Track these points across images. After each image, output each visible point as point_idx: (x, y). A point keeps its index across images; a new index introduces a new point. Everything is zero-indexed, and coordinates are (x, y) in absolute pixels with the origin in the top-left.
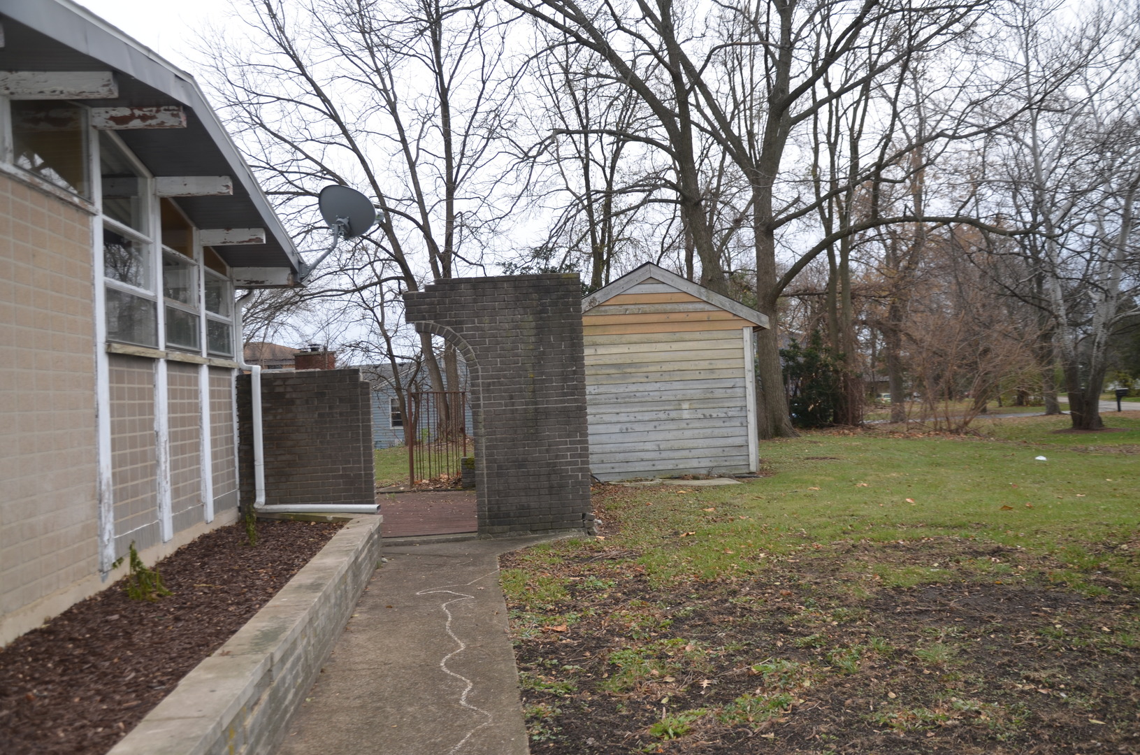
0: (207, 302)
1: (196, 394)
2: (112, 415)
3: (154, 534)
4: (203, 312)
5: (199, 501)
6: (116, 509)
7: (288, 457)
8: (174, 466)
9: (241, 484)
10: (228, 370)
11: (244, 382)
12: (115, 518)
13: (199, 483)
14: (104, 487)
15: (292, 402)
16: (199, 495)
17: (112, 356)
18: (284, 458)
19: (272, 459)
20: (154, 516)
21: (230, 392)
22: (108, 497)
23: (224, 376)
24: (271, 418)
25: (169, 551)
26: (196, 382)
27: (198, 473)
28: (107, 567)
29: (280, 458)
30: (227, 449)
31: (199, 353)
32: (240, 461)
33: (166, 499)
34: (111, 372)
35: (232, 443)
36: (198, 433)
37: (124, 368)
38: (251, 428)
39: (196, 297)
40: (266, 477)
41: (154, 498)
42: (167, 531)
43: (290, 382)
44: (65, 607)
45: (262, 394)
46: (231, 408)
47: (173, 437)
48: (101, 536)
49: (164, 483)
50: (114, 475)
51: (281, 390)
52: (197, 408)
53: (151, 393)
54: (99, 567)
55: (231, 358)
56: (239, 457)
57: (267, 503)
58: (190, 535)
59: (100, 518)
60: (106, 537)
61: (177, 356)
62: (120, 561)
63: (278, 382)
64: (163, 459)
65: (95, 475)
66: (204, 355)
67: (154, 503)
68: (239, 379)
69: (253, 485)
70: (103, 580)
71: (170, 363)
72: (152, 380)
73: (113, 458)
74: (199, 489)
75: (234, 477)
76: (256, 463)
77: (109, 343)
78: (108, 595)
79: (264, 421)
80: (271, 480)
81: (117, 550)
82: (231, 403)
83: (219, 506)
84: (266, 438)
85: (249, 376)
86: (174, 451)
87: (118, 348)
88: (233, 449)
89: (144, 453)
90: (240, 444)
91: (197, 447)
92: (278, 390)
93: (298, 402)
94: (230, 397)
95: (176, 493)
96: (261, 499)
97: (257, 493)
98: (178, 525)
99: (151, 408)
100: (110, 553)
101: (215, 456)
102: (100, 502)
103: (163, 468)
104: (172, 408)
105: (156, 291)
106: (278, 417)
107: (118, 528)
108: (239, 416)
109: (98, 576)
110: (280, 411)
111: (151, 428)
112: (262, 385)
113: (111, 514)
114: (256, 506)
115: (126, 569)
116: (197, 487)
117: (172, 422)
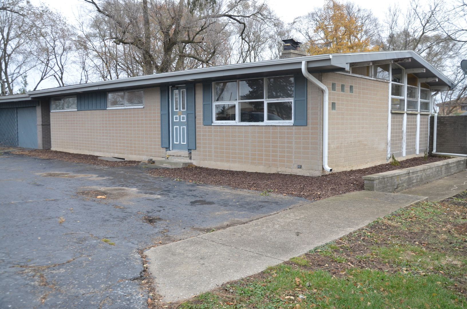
0: (421, 97)
1: (416, 121)
2: (391, 126)
3: (400, 154)
4: (419, 100)
5: (415, 149)
6: (391, 147)
7: (443, 140)
8: (407, 139)
9: (429, 146)
10: (428, 115)
11: (432, 118)
12: (391, 149)
13: (415, 144)
14: (388, 142)
15: (446, 124)
16: (415, 147)
17: (392, 113)
18: (442, 140)
19: (439, 140)
20: (401, 150)
21: (428, 121)
22: (389, 144)
23: (427, 117)
24: (439, 128)
25: (404, 159)
26: (416, 118)
27: (415, 142)
28: (388, 159)
29: (441, 140)
30: (425, 136)
31: (417, 111)
32: (430, 140)
33: (404, 146)
34: (392, 117)
35: (427, 135)
36: (416, 131)
37: (395, 116)
38: (433, 131)
39: (417, 96)
40: (437, 145)
41: (401, 146)
42: (404, 154)
43: (446, 119)
44: (379, 164)
45: (437, 122)
46: (428, 125)
47: (407, 132)
48: (387, 152)
49: (404, 143)
50: (391, 139)
51: (443, 121)
52: (416, 125)
53: (402, 121)
54: (386, 158)
55: (429, 112)
56: (430, 139)
57: (436, 152)
58: (411, 157)
59: (387, 148)
60: (388, 152)
61: (410, 112)
62: (390, 157)
63: (442, 119)
64: (404, 137)
65: (387, 139)
66: (419, 111)
67: (401, 147)
68: (431, 117)
69: (432, 147)
70: (387, 161)
71: (408, 114)
72: (402, 118)
73: (391, 136)
74: (415, 146)
75: (427, 144)
76: (434, 141)
77: (391, 111)
78: (387, 165)
79: (437, 129)
80: (438, 146)
81: (390, 155)
82: (428, 124)
83: (420, 151)
84: (437, 134)
85: (434, 117)
86: (407, 135)
87: (393, 112)
88: (427, 136)
89: (399, 135)
90: (430, 135)
91: (415, 135)
92: (442, 121)
93: (448, 124)
94: (428, 122)
95: (407, 146)
96: (434, 151)
97: (434, 149)
98: (407, 153)
99: (402, 125)
100: (389, 156)
101: (420, 138)
102: (387, 145)
103: (404, 139)
104: (407, 125)
105: (405, 97)
106: (441, 128)
107: (391, 151)
108: (430, 128)
109: (386, 160)
110: (442, 127)
111: (402, 130)
112: (437, 119)
113: (390, 148)
114: (432, 152)
115: (391, 160)
116: (415, 145)
117: (407, 128)
